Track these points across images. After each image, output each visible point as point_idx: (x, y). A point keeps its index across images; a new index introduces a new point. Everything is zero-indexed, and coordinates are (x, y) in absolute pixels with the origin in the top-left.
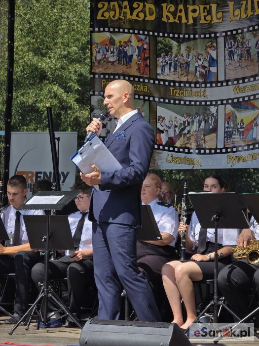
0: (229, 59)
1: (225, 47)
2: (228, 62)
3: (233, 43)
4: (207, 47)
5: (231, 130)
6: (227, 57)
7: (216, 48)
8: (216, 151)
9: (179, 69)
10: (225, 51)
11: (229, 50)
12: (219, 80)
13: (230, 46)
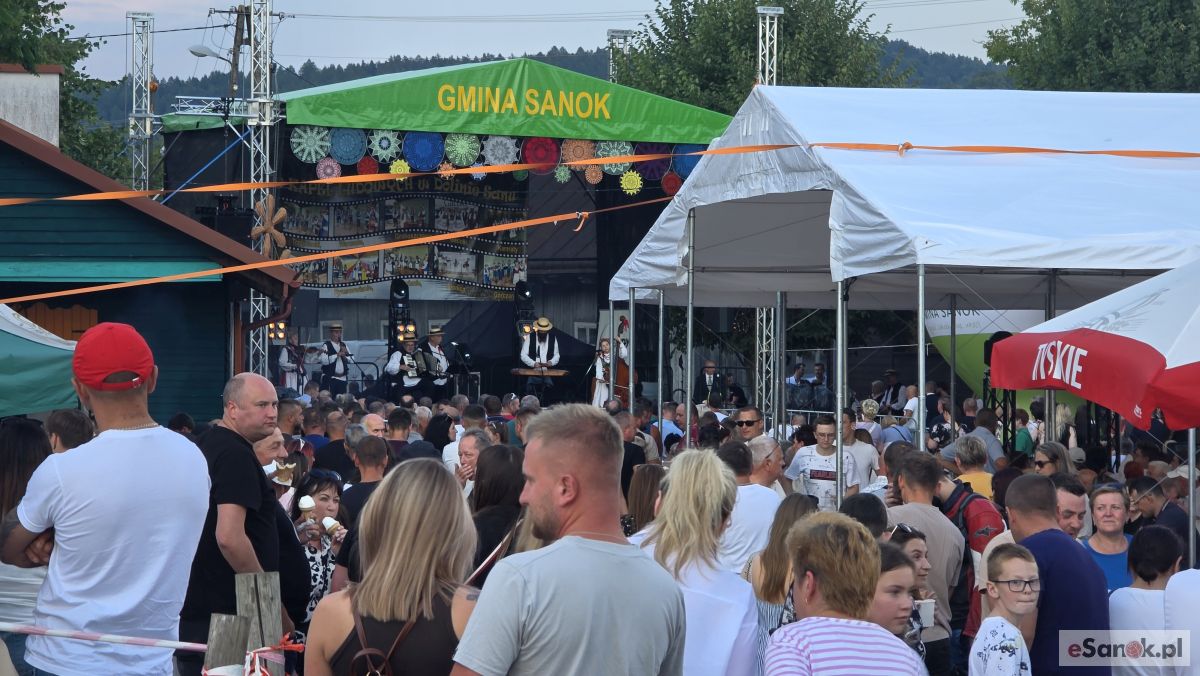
1: (335, 213)
4: (321, 212)
6: (336, 221)
7: (328, 214)
8: (326, 286)
9: (300, 226)
10: (334, 216)
11: (338, 216)
12: (329, 236)
13: (338, 213)
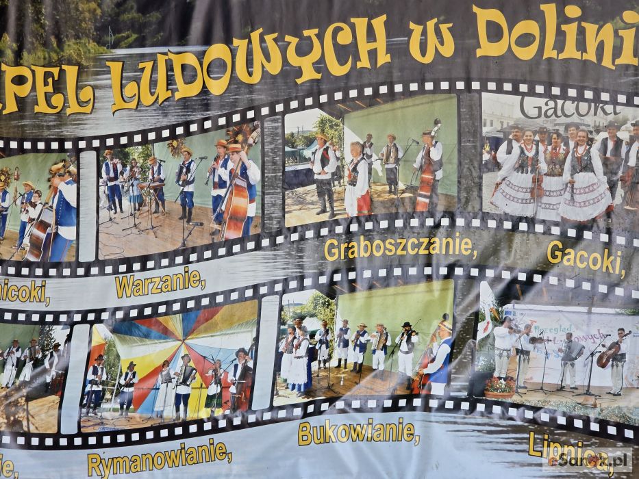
0: (110, 208)
1: (99, 175)
2: (104, 214)
3: (119, 167)
4: (53, 174)
5: (100, 388)
6: (104, 202)
7: (77, 179)
8: (57, 441)
10: (98, 186)
11: (110, 184)
12: (81, 260)
13: (112, 175)
